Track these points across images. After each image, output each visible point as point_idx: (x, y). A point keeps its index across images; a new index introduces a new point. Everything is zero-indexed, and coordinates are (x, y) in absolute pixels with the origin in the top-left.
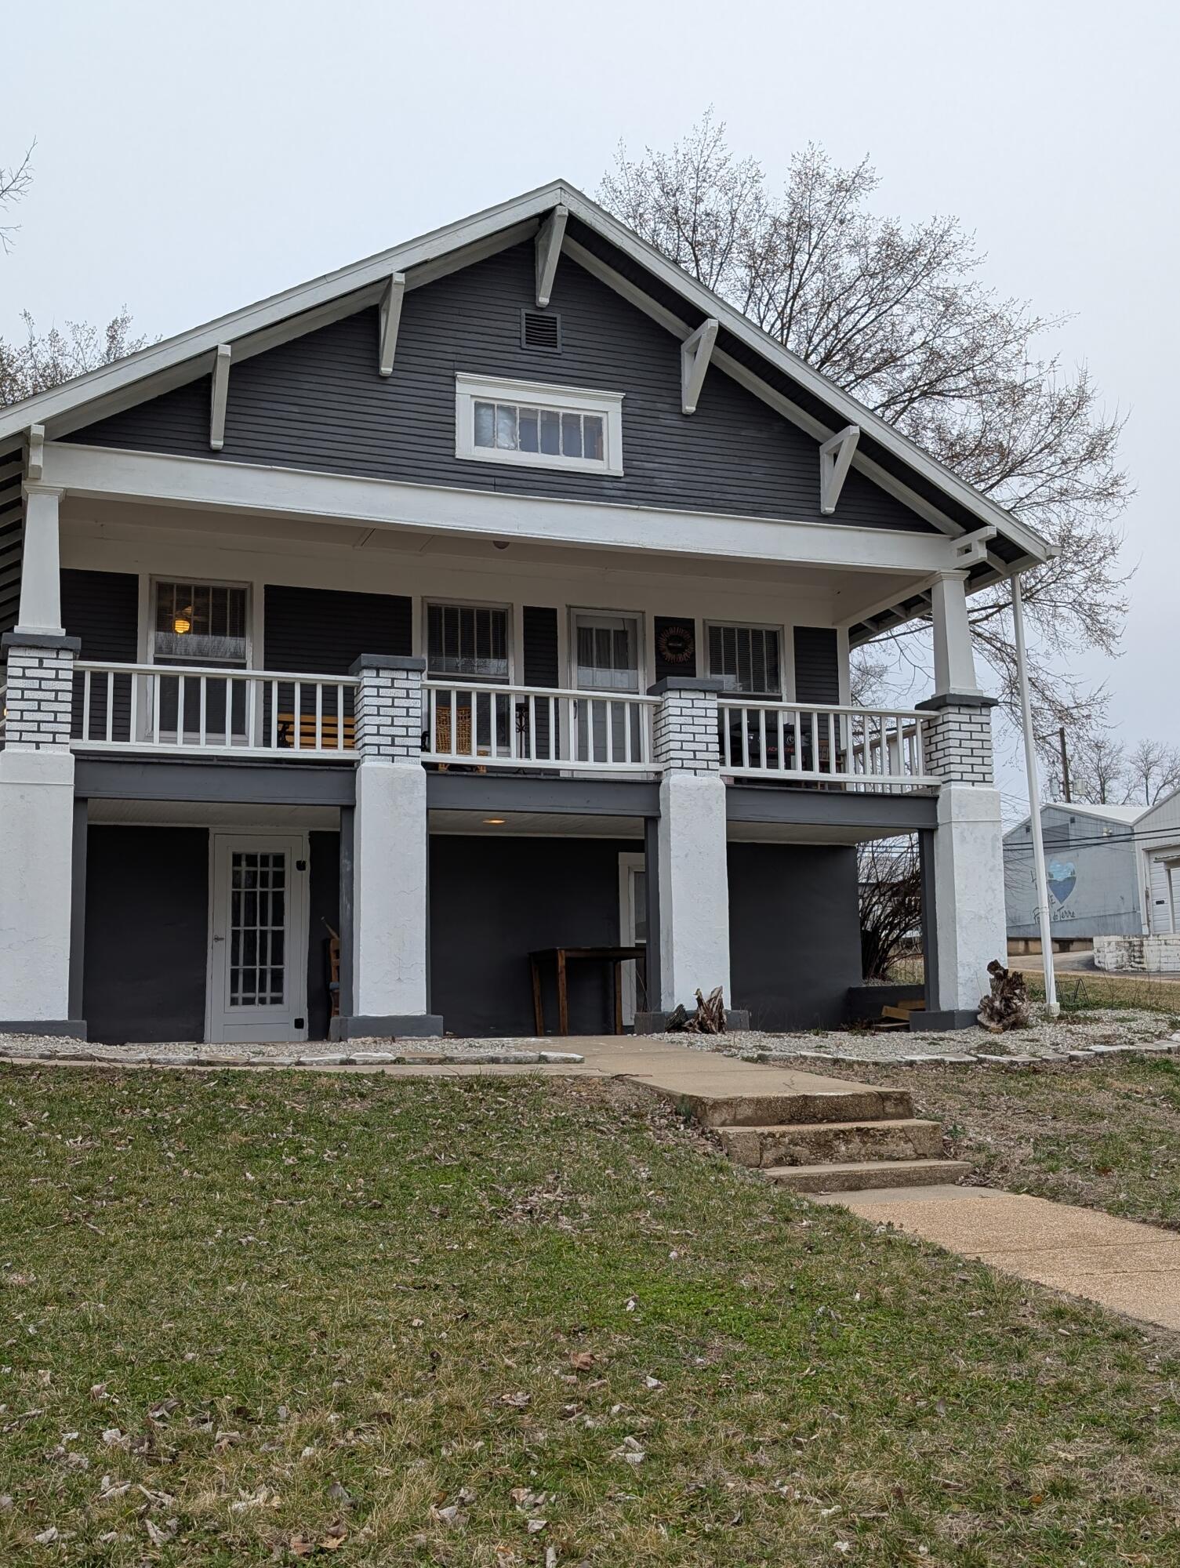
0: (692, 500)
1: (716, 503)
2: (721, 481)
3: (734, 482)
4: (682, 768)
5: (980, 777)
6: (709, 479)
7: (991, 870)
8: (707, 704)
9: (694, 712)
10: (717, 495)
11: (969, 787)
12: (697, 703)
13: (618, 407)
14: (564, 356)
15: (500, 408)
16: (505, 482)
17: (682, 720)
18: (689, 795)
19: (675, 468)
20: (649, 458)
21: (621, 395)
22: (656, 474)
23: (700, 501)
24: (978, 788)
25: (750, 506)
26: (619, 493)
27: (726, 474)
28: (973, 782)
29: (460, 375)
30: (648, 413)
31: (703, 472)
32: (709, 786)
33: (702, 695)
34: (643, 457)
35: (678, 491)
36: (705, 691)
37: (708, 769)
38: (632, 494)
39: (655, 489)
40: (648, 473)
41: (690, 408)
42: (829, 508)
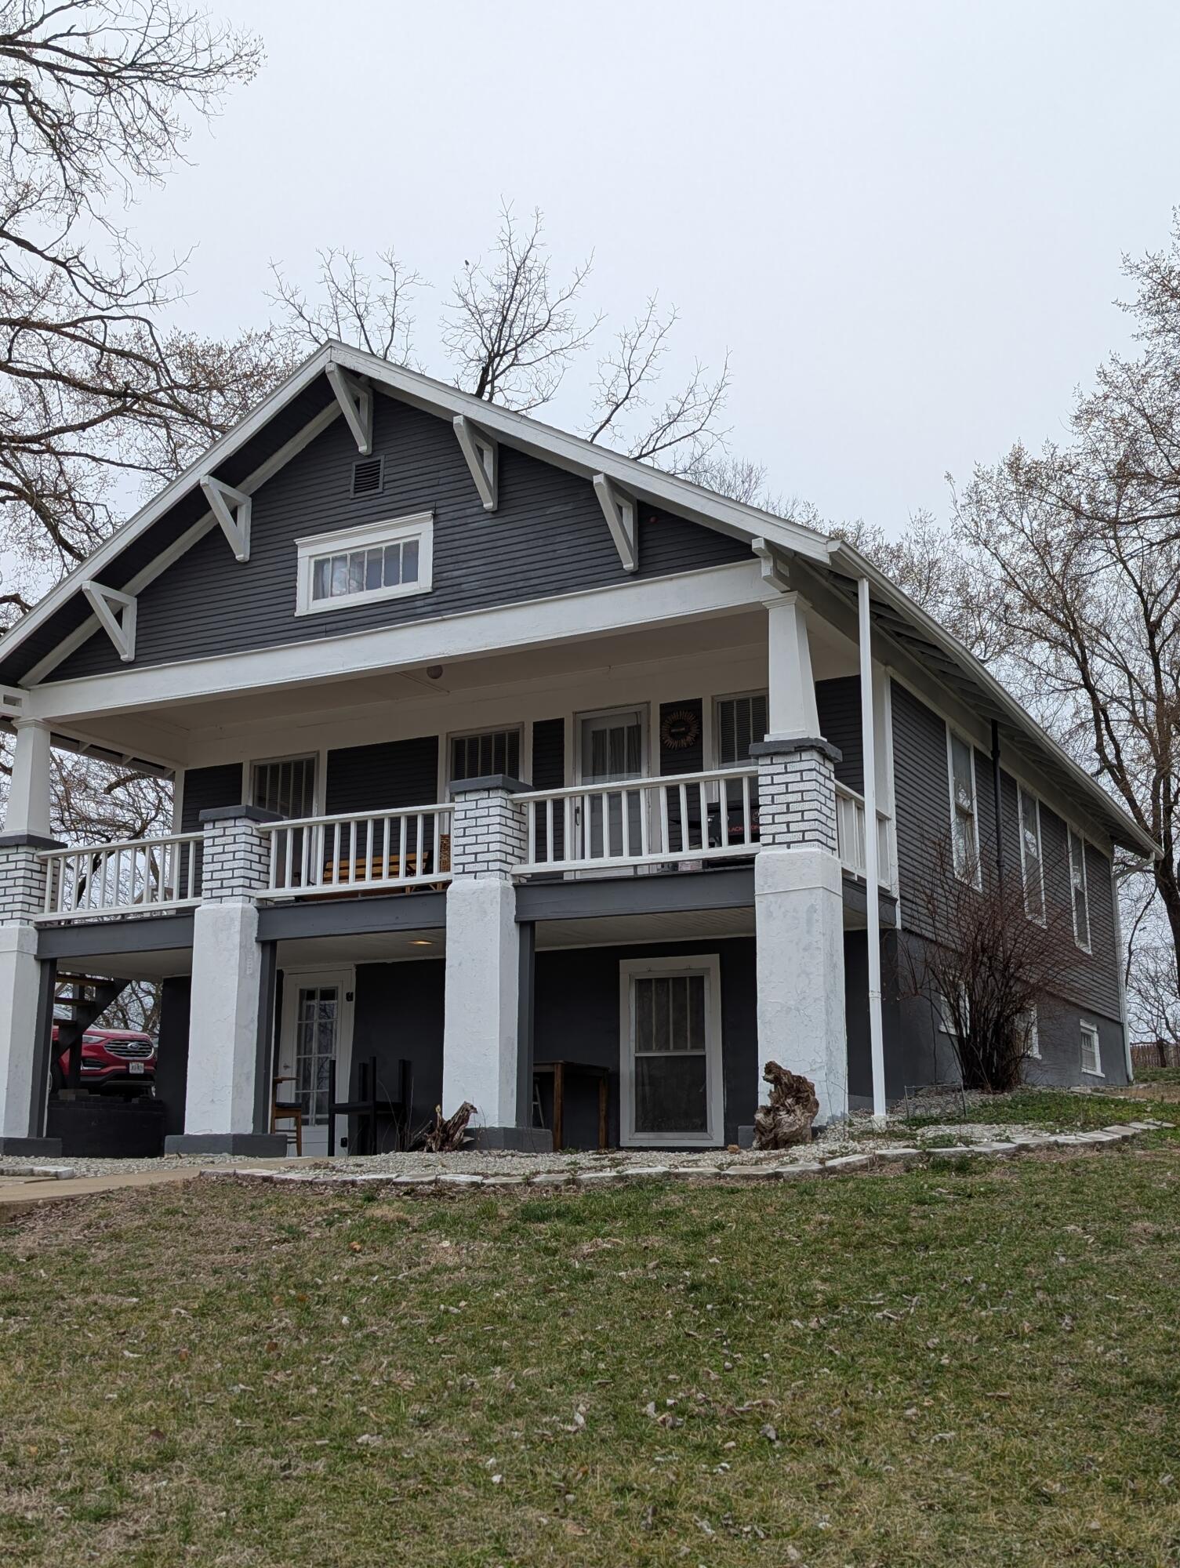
0: (497, 596)
1: (520, 592)
2: (525, 568)
3: (537, 566)
4: (464, 872)
5: (799, 837)
6: (513, 570)
7: (805, 950)
8: (490, 802)
9: (478, 813)
10: (521, 584)
11: (783, 851)
12: (481, 804)
13: (430, 525)
14: (386, 493)
15: (335, 559)
16: (334, 626)
17: (466, 823)
18: (464, 900)
19: (482, 569)
20: (457, 566)
21: (429, 514)
22: (462, 580)
23: (504, 595)
24: (795, 850)
25: (555, 585)
26: (429, 608)
27: (530, 559)
28: (789, 844)
29: (298, 541)
30: (457, 522)
31: (508, 564)
32: (484, 889)
33: (485, 794)
34: (451, 567)
35: (484, 591)
36: (488, 790)
37: (488, 870)
38: (442, 606)
39: (463, 595)
40: (457, 581)
41: (489, 505)
42: (629, 565)
